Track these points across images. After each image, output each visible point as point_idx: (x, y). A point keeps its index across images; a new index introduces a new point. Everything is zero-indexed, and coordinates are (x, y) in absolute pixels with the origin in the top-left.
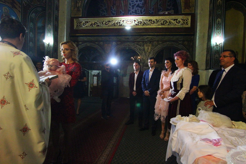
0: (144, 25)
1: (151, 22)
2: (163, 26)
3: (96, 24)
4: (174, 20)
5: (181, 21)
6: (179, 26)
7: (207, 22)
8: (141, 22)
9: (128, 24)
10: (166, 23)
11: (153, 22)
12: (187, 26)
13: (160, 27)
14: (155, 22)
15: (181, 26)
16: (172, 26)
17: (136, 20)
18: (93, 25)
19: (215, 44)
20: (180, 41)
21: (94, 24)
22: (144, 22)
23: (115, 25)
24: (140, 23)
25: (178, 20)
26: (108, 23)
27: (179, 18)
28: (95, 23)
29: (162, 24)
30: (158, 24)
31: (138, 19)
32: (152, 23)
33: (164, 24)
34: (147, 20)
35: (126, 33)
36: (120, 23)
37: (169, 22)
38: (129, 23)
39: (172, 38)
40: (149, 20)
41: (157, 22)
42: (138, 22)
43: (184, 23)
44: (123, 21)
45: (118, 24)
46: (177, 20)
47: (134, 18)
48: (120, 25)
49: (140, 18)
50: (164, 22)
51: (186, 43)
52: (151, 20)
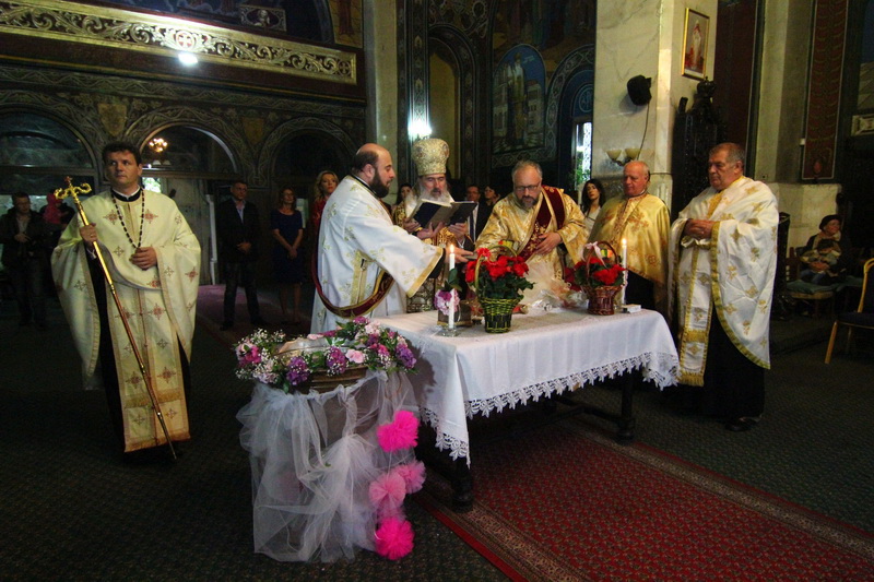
0: (233, 56)
1: (256, 53)
2: (291, 71)
3: (48, 20)
4: (318, 58)
5: (334, 64)
6: (329, 75)
7: (394, 79)
8: (225, 45)
9: (182, 44)
10: (296, 62)
11: (262, 52)
12: (347, 80)
13: (282, 70)
14: (266, 54)
15: (336, 79)
16: (313, 75)
17: (209, 38)
18: (36, 24)
19: (415, 137)
20: (336, 117)
21: (41, 19)
22: (235, 50)
23: (131, 40)
24: (223, 50)
25: (328, 59)
26: (104, 28)
27: (331, 55)
28: (43, 15)
29: (286, 64)
30: (275, 62)
31: (214, 35)
32: (259, 57)
33: (291, 65)
34: (244, 44)
35: (181, 75)
36: (151, 35)
37: (304, 60)
38: (185, 40)
39: (317, 107)
40: (251, 46)
41: (273, 54)
42: (216, 46)
43: (341, 70)
44: (163, 31)
45: (143, 37)
46: (323, 58)
47: (201, 29)
48: (151, 43)
49: (223, 33)
50: (291, 58)
51: (349, 124)
52: (256, 46)
